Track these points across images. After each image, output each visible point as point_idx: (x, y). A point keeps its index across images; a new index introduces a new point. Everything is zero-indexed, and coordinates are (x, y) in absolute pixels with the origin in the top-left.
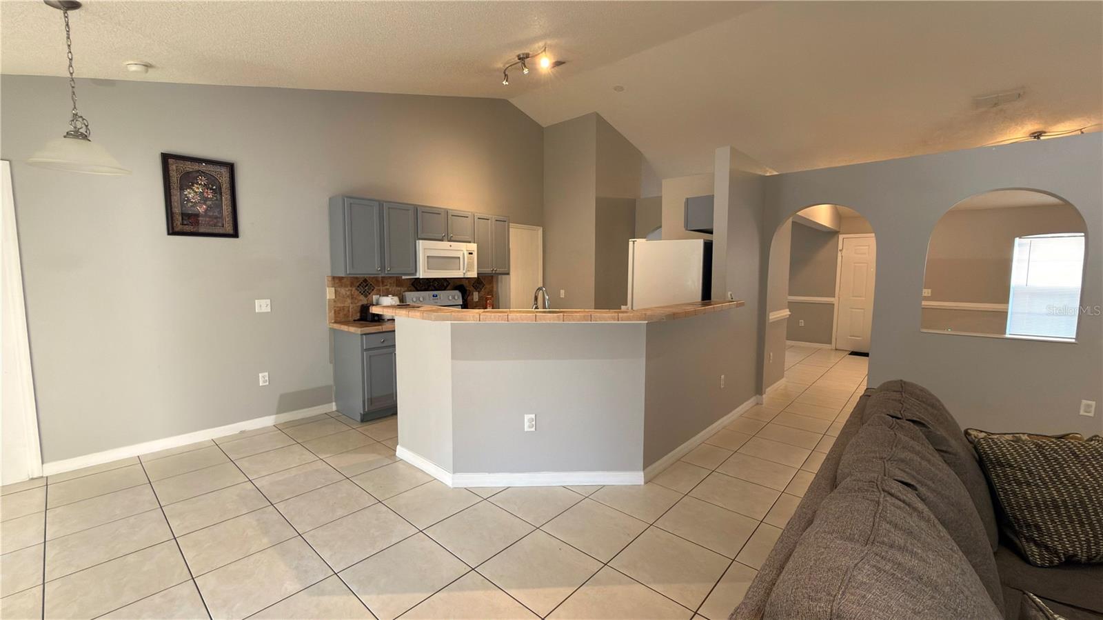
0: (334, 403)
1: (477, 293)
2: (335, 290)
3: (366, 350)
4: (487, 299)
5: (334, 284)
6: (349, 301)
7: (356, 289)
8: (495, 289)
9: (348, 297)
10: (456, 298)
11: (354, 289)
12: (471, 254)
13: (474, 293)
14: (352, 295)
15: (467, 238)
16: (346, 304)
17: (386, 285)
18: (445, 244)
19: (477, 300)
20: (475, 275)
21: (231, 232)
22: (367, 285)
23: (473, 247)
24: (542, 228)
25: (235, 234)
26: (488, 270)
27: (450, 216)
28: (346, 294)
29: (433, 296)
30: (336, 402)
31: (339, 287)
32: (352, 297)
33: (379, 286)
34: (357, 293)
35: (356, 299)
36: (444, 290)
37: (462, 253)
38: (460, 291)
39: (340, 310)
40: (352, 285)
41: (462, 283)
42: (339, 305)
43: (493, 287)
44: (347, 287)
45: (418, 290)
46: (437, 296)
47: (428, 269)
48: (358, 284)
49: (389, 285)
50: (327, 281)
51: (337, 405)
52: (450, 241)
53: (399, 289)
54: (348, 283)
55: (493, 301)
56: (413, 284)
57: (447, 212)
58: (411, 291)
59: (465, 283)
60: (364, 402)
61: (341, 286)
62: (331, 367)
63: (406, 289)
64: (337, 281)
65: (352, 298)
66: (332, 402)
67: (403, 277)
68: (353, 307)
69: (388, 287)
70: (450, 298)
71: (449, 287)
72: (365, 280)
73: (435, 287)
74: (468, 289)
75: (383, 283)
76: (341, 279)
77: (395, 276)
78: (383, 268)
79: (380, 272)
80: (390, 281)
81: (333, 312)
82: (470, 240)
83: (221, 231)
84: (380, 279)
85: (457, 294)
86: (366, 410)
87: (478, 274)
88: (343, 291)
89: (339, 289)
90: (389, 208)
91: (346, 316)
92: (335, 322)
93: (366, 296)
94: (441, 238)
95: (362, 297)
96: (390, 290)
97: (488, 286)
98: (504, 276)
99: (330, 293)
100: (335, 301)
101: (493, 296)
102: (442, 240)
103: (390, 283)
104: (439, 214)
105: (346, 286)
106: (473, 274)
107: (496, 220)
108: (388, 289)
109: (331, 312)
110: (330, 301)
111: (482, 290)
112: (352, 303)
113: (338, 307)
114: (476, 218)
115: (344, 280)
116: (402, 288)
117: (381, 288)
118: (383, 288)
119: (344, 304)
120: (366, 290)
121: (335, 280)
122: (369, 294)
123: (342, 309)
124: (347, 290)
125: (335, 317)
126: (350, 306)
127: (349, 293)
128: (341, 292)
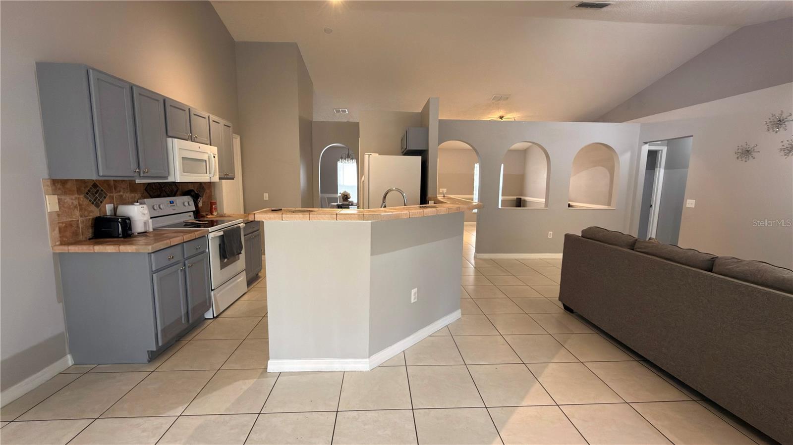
0: (69, 357)
2: (58, 199)
3: (157, 271)
5: (57, 189)
6: (77, 213)
7: (85, 196)
8: (213, 194)
9: (76, 207)
10: (190, 204)
11: (82, 196)
12: (214, 157)
14: (80, 205)
15: (206, 140)
16: (74, 218)
17: (120, 192)
18: (195, 145)
20: (217, 180)
22: (98, 191)
23: (216, 150)
24: (239, 137)
26: (222, 175)
27: (193, 116)
28: (72, 203)
29: (170, 202)
30: (71, 353)
31: (63, 194)
32: (81, 207)
33: (112, 193)
35: (85, 210)
37: (208, 156)
38: (193, 196)
39: (66, 227)
40: (79, 191)
42: (65, 220)
44: (73, 194)
46: (173, 203)
47: (183, 172)
48: (86, 191)
49: (122, 191)
50: (44, 186)
51: (74, 358)
52: (195, 142)
53: (133, 195)
54: (75, 189)
56: (145, 190)
58: (145, 198)
60: (157, 335)
61: (65, 193)
62: (60, 306)
63: (140, 195)
64: (60, 185)
65: (81, 210)
66: (64, 355)
67: (138, 181)
68: (82, 218)
69: (121, 193)
70: (186, 204)
71: (178, 193)
72: (95, 185)
76: (64, 182)
77: (127, 179)
78: (139, 169)
80: (123, 185)
81: (57, 229)
82: (208, 143)
84: (112, 183)
85: (191, 200)
86: (160, 344)
87: (219, 178)
88: (68, 199)
89: (63, 197)
90: (139, 95)
91: (76, 234)
92: (61, 244)
93: (97, 206)
94: (187, 138)
95: (93, 208)
96: (124, 196)
97: (208, 191)
99: (51, 203)
100: (58, 215)
102: (188, 140)
103: (124, 189)
104: (184, 110)
105: (71, 193)
106: (216, 178)
107: (225, 125)
108: (121, 196)
109: (54, 230)
110: (50, 214)
111: (204, 195)
112: (81, 216)
113: (62, 223)
114: (211, 121)
115: (69, 185)
116: (136, 195)
117: (115, 195)
118: (117, 194)
119: (71, 218)
120: (96, 198)
121: (56, 184)
122: (101, 202)
123: (70, 225)
124: (74, 198)
125: (60, 237)
126: (78, 220)
127: (76, 202)
128: (66, 201)
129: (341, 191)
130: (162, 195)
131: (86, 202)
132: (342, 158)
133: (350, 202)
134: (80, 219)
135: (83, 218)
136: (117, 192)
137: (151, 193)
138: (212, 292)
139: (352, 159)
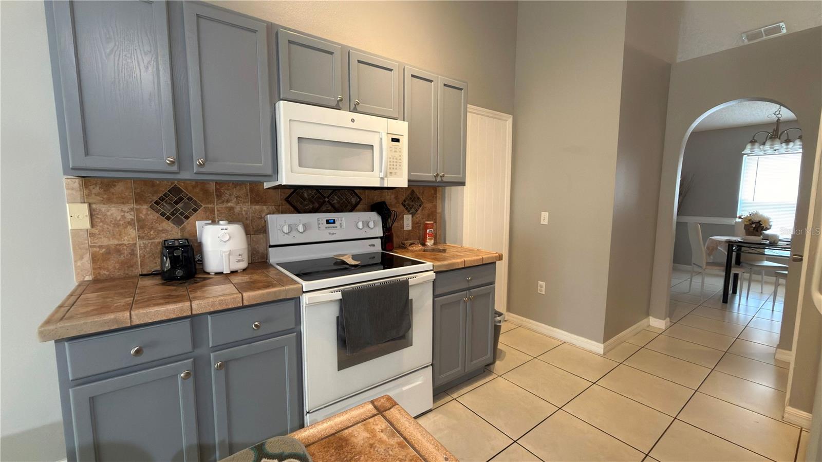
1: (410, 216)
2: (91, 210)
3: (80, 381)
4: (426, 227)
5: (89, 195)
8: (439, 211)
9: (130, 223)
10: (371, 225)
12: (398, 140)
13: (405, 217)
14: (139, 220)
15: (391, 111)
16: (126, 240)
17: (228, 201)
18: (344, 116)
19: (410, 228)
20: (405, 184)
22: (181, 199)
23: (401, 128)
24: (512, 117)
26: (427, 175)
27: (354, 62)
28: (123, 217)
29: (328, 222)
31: (103, 202)
32: (141, 225)
33: (212, 203)
34: (153, 216)
36: (351, 211)
37: (377, 137)
38: (379, 213)
39: (108, 253)
40: (139, 199)
41: (383, 199)
42: (105, 242)
43: (435, 207)
45: (299, 212)
46: (334, 222)
47: (300, 165)
48: (156, 198)
49: (234, 200)
50: (68, 185)
52: (355, 110)
53: (257, 207)
55: (436, 230)
56: (287, 199)
57: (348, 53)
58: (283, 212)
59: (389, 198)
61: (110, 201)
63: (272, 208)
64: (98, 188)
65: (141, 227)
68: (142, 241)
69: (232, 204)
70: (360, 225)
71: (359, 206)
72: (175, 190)
73: (332, 205)
74: (392, 209)
75: (219, 196)
76: (107, 184)
78: (181, 159)
79: (175, 168)
80: (235, 192)
81: (87, 257)
82: (396, 116)
84: (212, 187)
85: (374, 218)
87: (409, 181)
88: (114, 211)
89: (103, 208)
90: (198, 16)
93: (178, 222)
94: (334, 104)
95: (168, 225)
96: (238, 209)
97: (428, 205)
98: (454, 188)
100: (92, 235)
101: (435, 222)
102: (337, 107)
103: (237, 197)
104: (331, 53)
105: (123, 201)
106: (401, 181)
107: (445, 85)
108: (231, 209)
109: (82, 258)
110: (75, 233)
111: (419, 211)
112: (140, 238)
113: (101, 247)
114: (408, 76)
115: (117, 189)
116: (265, 207)
117: (216, 207)
118: (221, 206)
119: (118, 240)
120: (177, 210)
121: (91, 187)
122: (187, 218)
123: (115, 250)
124: (126, 208)
125: (94, 269)
126: (135, 244)
127: (131, 216)
128: (109, 214)
129: (744, 210)
130: (324, 208)
132: (753, 142)
133: (767, 237)
134: (139, 243)
135: (146, 242)
136: (223, 202)
137: (298, 205)
138: (308, 415)
139: (787, 141)
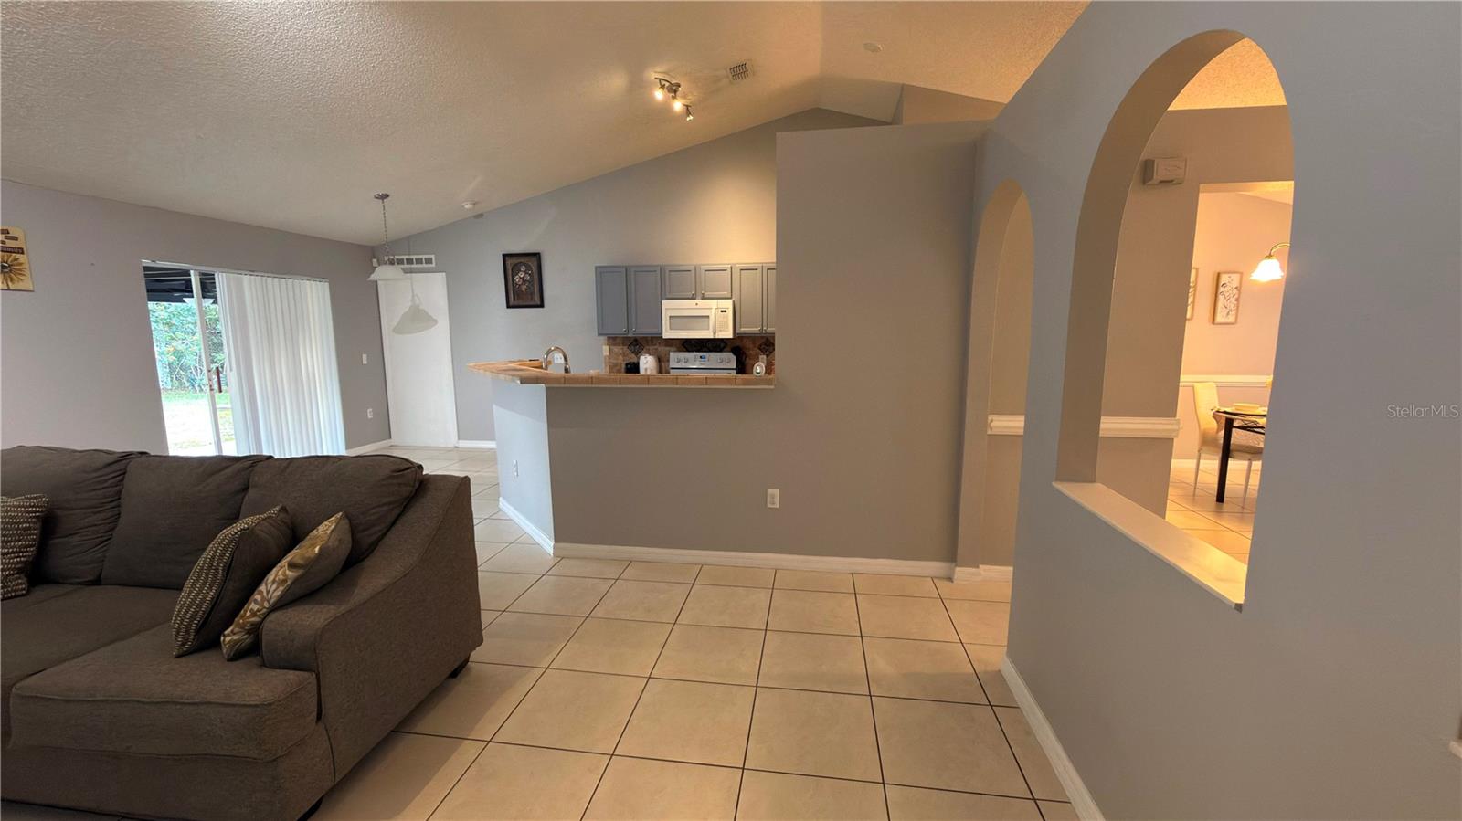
1: (765, 357)
2: (610, 349)
5: (608, 343)
6: (621, 357)
7: (628, 348)
10: (729, 357)
11: (626, 348)
12: (725, 312)
13: (761, 357)
14: (623, 352)
15: (725, 294)
16: (619, 361)
20: (730, 335)
21: (539, 303)
22: (637, 344)
23: (727, 304)
25: (542, 305)
27: (701, 272)
28: (619, 352)
29: (701, 357)
31: (612, 345)
35: (627, 356)
37: (712, 311)
40: (624, 345)
42: (613, 361)
44: (620, 346)
46: (704, 357)
48: (629, 344)
49: (658, 346)
52: (702, 298)
53: (668, 348)
54: (622, 341)
56: (683, 345)
57: (698, 268)
61: (615, 345)
63: (676, 349)
64: (613, 340)
65: (623, 354)
68: (622, 362)
72: (637, 340)
75: (652, 342)
76: (614, 338)
78: (628, 328)
79: (626, 333)
80: (649, 342)
83: (532, 303)
84: (649, 339)
87: (736, 334)
88: (616, 349)
89: (612, 347)
90: (635, 272)
93: (636, 355)
94: (691, 296)
95: (633, 355)
96: (659, 349)
99: (605, 352)
100: (609, 358)
103: (650, 344)
104: (690, 271)
105: (619, 344)
106: (727, 334)
107: (768, 270)
108: (656, 349)
114: (735, 271)
115: (618, 340)
116: (665, 349)
117: (651, 348)
120: (635, 349)
121: (610, 339)
122: (638, 353)
123: (616, 365)
124: (619, 348)
127: (621, 351)
130: (703, 350)
131: (628, 351)
